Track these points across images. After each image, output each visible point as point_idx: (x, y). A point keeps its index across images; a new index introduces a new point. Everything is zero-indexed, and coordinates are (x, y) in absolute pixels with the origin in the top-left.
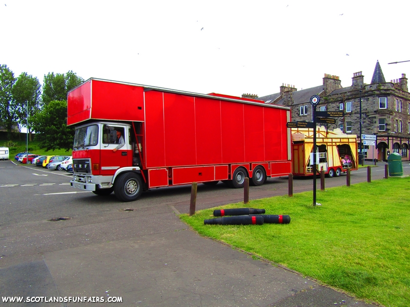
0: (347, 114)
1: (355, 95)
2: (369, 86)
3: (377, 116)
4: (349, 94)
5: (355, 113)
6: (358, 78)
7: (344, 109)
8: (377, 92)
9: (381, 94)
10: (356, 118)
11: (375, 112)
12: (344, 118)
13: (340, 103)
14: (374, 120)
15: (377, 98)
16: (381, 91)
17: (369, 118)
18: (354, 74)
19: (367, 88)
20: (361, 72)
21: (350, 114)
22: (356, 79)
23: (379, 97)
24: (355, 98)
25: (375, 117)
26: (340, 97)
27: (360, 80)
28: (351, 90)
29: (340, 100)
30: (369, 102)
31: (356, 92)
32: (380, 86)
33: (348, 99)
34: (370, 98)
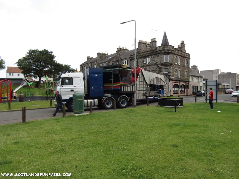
0: (148, 65)
1: (152, 53)
2: (159, 48)
3: (163, 67)
4: (149, 52)
5: (152, 65)
6: (153, 42)
7: (146, 62)
8: (163, 52)
9: (165, 53)
10: (152, 68)
11: (162, 64)
12: (146, 68)
13: (144, 59)
14: (162, 69)
15: (163, 55)
16: (165, 51)
17: (159, 68)
18: (152, 40)
19: (158, 49)
20: (155, 38)
21: (149, 65)
22: (152, 43)
23: (164, 54)
24: (152, 55)
25: (162, 68)
26: (144, 55)
27: (154, 44)
28: (150, 50)
29: (144, 57)
30: (159, 58)
31: (152, 51)
32: (164, 47)
33: (148, 56)
34: (159, 55)
